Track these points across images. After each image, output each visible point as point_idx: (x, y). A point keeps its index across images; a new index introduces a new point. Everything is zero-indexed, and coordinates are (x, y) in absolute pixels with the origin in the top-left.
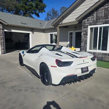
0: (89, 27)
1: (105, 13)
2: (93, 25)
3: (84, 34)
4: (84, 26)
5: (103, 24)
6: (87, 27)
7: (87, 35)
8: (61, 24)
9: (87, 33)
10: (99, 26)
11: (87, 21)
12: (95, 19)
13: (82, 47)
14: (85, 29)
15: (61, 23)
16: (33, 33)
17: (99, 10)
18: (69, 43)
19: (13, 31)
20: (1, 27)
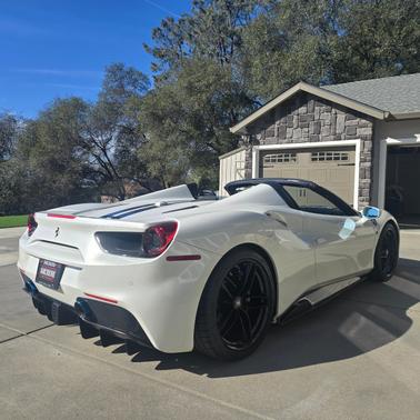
20: (368, 132)
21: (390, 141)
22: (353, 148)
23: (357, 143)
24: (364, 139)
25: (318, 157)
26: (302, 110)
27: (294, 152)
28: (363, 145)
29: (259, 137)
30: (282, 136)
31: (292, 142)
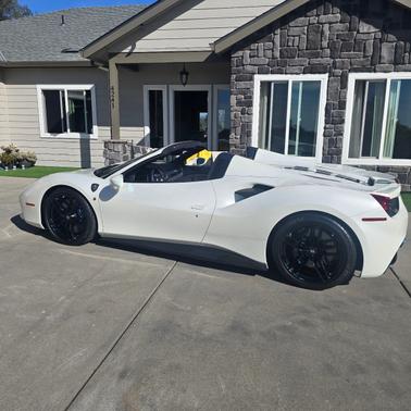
0: (258, 78)
1: (310, 37)
2: (272, 73)
3: (239, 103)
4: (239, 72)
5: (304, 73)
6: (252, 79)
7: (250, 104)
8: (129, 54)
9: (251, 97)
10: (291, 78)
11: (250, 57)
12: (277, 54)
13: (232, 148)
14: (242, 85)
15: (127, 51)
17: (291, 24)
18: (147, 130)
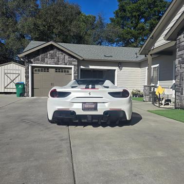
3: (179, 62)
4: (179, 47)
7: (183, 62)
14: (180, 53)
15: (152, 48)
16: (121, 69)
18: (174, 82)
19: (91, 67)
20: (76, 63)
21: (82, 67)
22: (71, 68)
23: (73, 67)
24: (75, 66)
25: (58, 71)
26: (51, 52)
27: (48, 68)
28: (75, 68)
29: (32, 60)
30: (43, 61)
31: (48, 64)
